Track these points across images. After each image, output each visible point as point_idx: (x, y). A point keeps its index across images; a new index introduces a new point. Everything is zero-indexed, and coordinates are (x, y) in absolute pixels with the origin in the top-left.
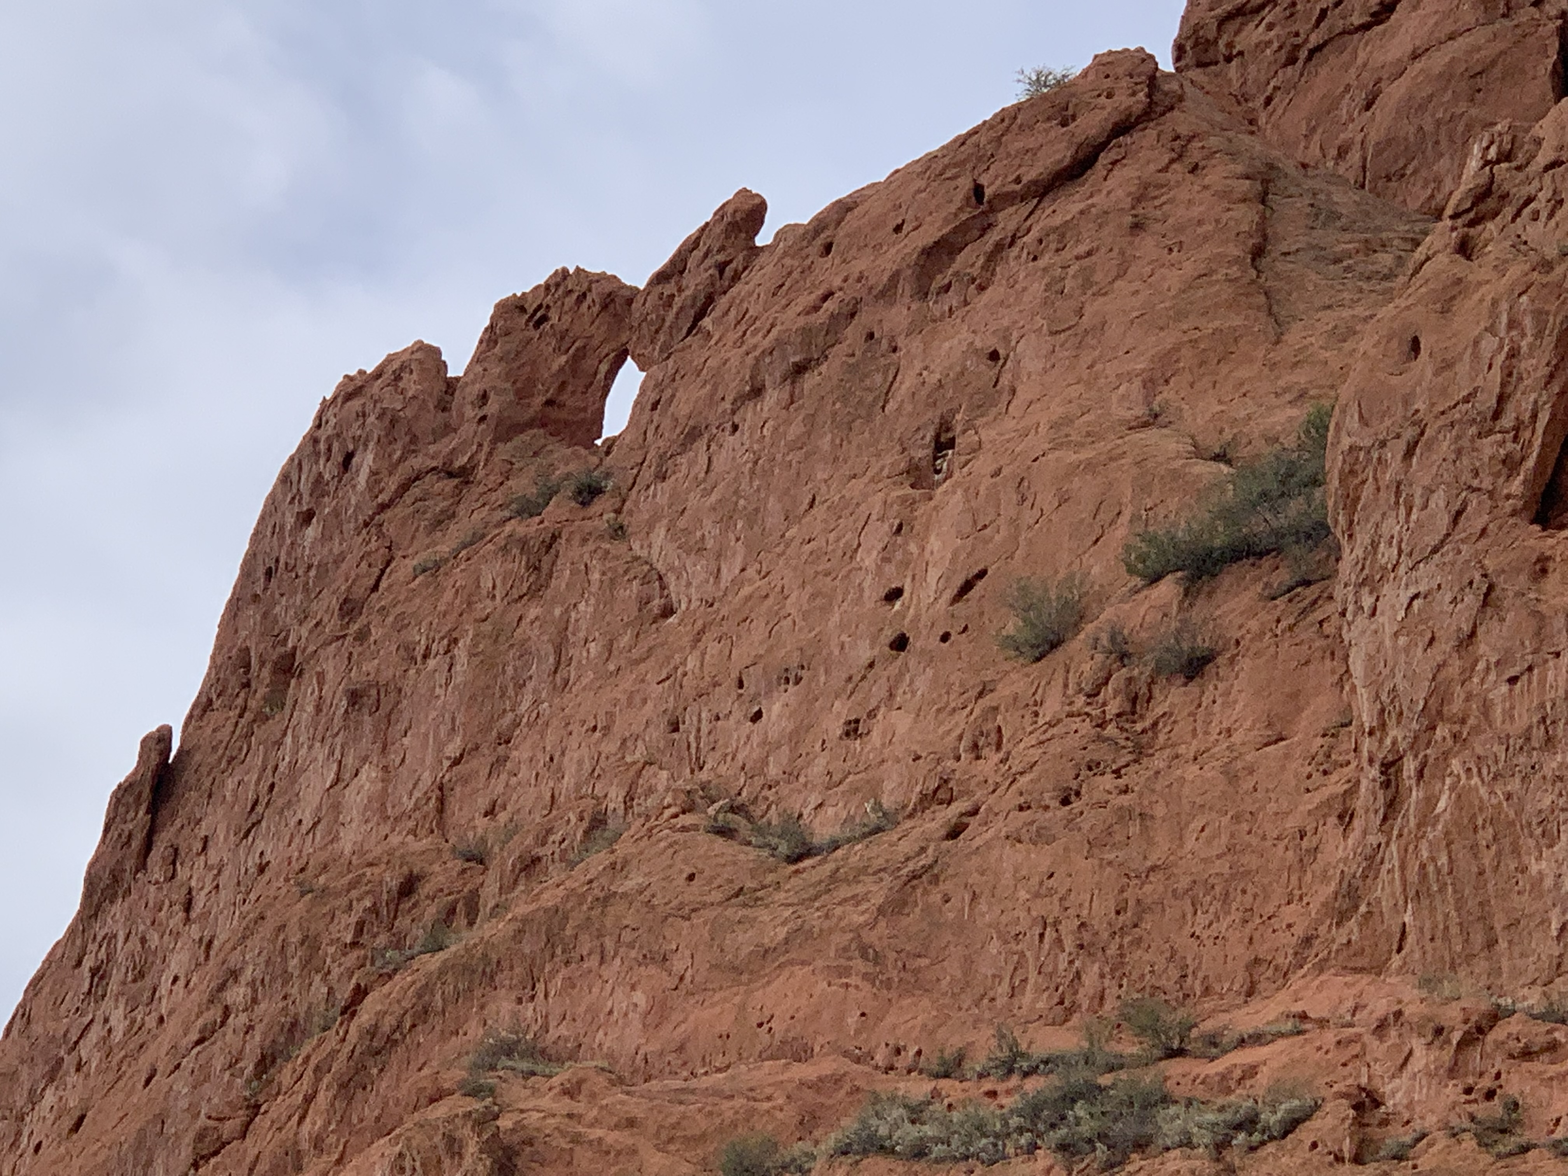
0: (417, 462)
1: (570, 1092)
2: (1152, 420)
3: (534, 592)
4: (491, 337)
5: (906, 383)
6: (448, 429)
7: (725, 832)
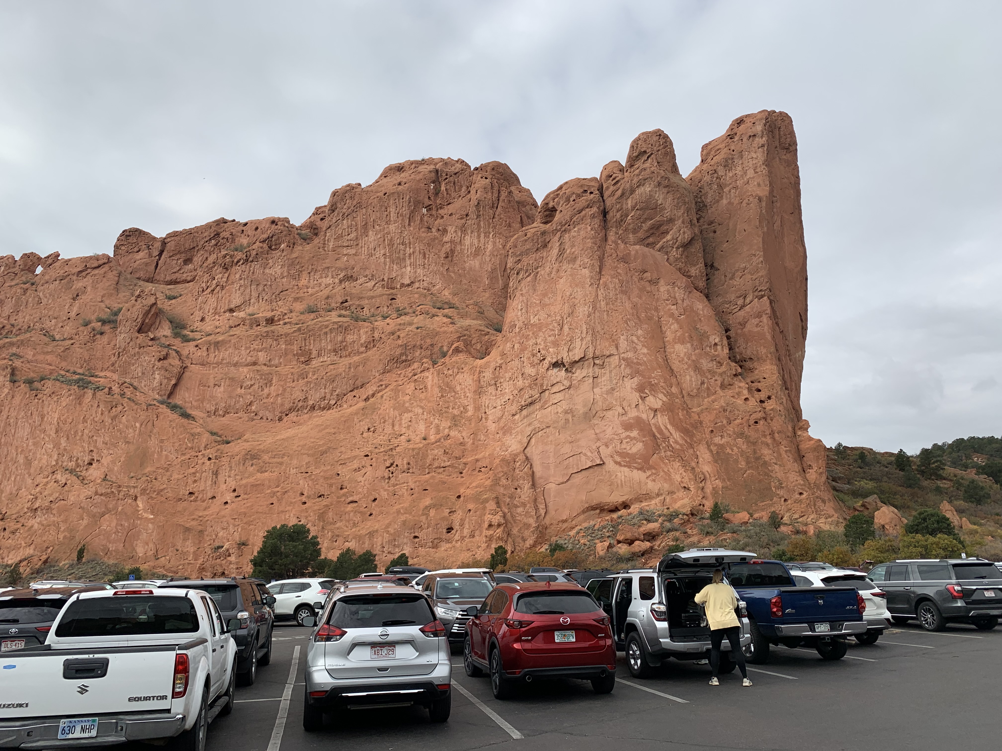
0: (10, 271)
1: (22, 362)
2: (102, 302)
3: (24, 295)
4: (22, 257)
5: (74, 287)
6: (14, 267)
7: (45, 335)
